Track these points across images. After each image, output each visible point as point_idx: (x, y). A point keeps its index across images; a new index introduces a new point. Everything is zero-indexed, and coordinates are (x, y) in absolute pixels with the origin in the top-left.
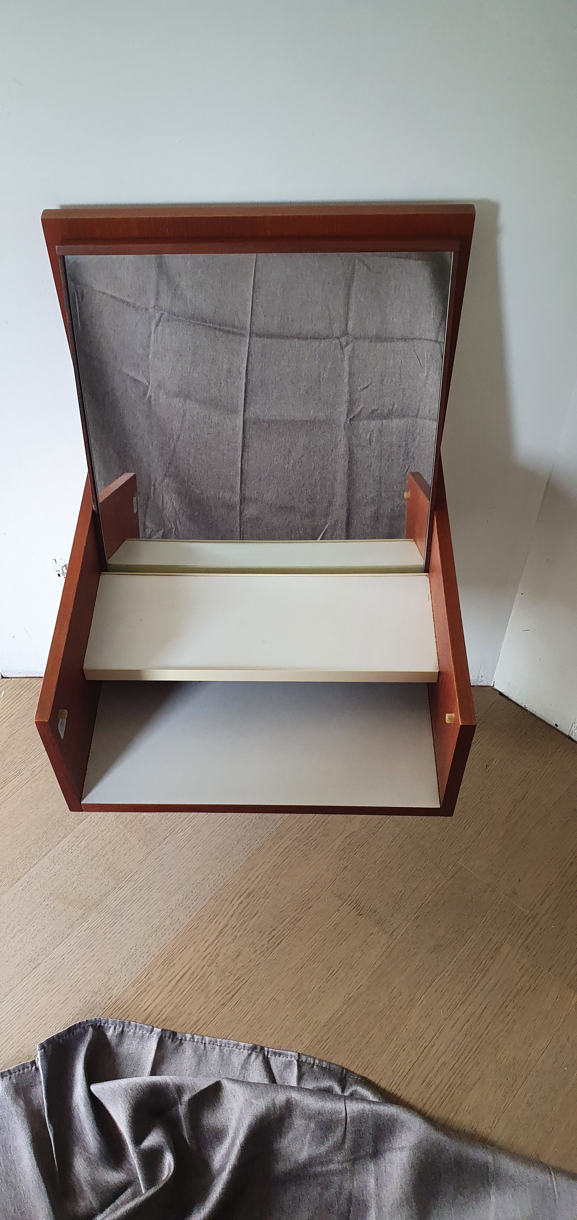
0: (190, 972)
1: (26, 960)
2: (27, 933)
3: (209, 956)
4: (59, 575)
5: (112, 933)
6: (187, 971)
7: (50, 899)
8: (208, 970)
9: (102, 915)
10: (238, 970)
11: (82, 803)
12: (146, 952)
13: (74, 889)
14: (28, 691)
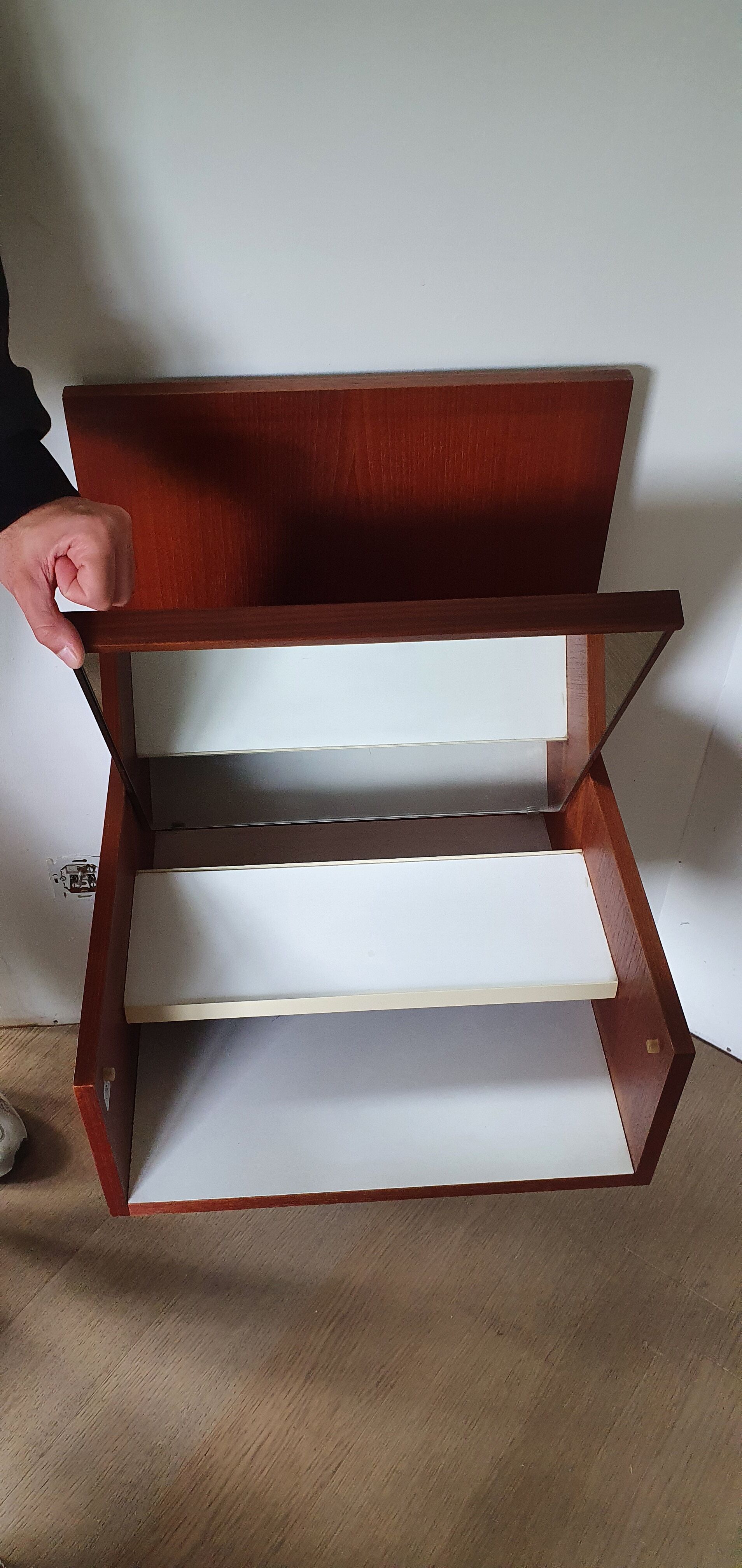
0: (270, 1439)
1: (27, 1445)
2: (28, 1402)
3: (295, 1413)
4: (56, 881)
5: (152, 1390)
6: (266, 1439)
7: (58, 1347)
8: (296, 1434)
9: (136, 1364)
10: (338, 1432)
11: (129, 1202)
12: (204, 1415)
13: (92, 1329)
14: (6, 1047)
